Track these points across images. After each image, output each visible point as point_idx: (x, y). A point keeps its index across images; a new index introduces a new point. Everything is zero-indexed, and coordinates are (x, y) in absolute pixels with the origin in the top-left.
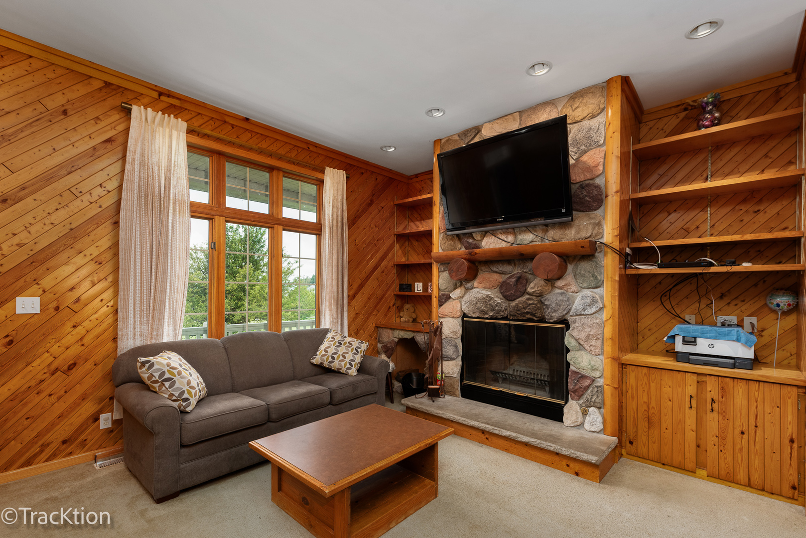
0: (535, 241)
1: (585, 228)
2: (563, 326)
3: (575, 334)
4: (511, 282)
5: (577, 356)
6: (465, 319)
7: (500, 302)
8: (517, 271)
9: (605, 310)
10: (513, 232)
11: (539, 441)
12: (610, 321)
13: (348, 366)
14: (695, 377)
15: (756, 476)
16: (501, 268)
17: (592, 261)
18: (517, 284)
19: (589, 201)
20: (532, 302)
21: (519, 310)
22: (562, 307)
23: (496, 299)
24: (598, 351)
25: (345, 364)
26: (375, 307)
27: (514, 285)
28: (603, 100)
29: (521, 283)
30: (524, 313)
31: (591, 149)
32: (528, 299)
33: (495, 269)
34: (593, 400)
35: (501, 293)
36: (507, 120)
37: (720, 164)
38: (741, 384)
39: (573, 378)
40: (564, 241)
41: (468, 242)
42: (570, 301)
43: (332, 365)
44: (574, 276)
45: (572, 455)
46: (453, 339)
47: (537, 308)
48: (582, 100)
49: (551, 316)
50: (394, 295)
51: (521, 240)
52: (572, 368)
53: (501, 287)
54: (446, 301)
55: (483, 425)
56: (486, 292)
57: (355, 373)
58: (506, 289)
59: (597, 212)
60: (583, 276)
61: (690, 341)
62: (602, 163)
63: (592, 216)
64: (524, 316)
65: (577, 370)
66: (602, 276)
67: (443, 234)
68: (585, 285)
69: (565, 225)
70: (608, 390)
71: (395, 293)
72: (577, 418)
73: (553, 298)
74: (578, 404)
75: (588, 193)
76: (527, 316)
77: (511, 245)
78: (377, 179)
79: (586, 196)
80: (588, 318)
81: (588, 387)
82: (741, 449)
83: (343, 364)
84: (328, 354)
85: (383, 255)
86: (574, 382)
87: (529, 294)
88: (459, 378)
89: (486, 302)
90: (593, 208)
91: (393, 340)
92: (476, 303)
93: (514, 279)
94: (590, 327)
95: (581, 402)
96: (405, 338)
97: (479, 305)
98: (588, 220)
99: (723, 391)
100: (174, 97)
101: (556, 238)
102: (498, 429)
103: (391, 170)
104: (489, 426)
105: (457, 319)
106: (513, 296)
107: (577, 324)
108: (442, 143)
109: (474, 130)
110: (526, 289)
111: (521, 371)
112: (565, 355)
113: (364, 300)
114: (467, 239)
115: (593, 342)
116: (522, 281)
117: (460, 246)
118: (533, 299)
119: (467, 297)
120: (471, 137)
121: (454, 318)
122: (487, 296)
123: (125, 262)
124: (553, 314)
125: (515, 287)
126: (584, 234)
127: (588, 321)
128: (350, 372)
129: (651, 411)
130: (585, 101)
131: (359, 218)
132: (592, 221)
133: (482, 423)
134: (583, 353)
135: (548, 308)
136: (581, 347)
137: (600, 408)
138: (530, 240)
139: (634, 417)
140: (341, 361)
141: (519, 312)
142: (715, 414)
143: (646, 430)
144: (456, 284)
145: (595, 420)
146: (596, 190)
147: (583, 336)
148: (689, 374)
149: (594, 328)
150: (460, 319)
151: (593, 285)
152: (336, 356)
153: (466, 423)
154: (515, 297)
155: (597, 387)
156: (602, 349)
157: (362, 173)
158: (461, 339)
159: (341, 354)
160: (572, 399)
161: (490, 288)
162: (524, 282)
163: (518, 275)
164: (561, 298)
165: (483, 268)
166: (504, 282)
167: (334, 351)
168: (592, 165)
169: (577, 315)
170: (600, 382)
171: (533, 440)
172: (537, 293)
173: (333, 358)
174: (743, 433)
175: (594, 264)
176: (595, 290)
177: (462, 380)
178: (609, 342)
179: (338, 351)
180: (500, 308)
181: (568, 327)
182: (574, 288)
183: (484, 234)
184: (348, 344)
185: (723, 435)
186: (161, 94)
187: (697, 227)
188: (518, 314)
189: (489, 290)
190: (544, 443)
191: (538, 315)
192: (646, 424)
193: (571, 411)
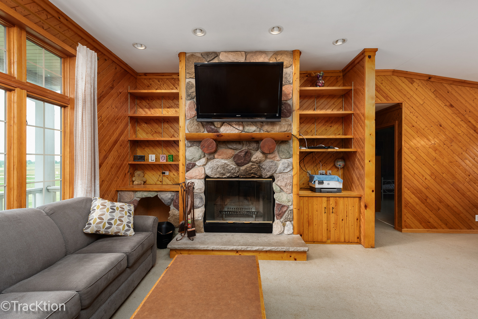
0: (256, 131)
1: (284, 126)
2: (271, 180)
3: (279, 183)
4: (241, 155)
5: (280, 195)
6: (207, 179)
7: (234, 167)
8: (245, 148)
9: (294, 170)
10: (242, 124)
11: (277, 247)
12: (296, 176)
13: (126, 228)
14: (326, 199)
15: (347, 237)
16: (235, 146)
17: (287, 144)
18: (245, 156)
19: (286, 112)
20: (254, 167)
21: (247, 172)
22: (272, 169)
23: (231, 165)
24: (290, 191)
25: (124, 227)
26: (116, 174)
27: (243, 157)
28: (292, 60)
29: (248, 156)
30: (250, 173)
31: (286, 84)
32: (252, 165)
33: (230, 147)
34: (289, 218)
35: (235, 161)
36: (238, 54)
37: (319, 104)
38: (342, 199)
39: (278, 208)
40: (273, 132)
41: (211, 128)
42: (276, 166)
43: (109, 230)
44: (278, 152)
45: (295, 250)
46: (198, 194)
47: (258, 170)
48: (282, 57)
49: (266, 174)
50: (129, 164)
51: (248, 129)
52: (276, 202)
53: (234, 158)
54: (192, 168)
55: (240, 247)
56: (224, 161)
57: (134, 233)
58: (238, 159)
59: (288, 118)
60: (282, 152)
61: (321, 183)
62: (291, 93)
63: (287, 120)
64: (250, 175)
65: (280, 203)
66: (292, 152)
67: (189, 120)
68: (284, 157)
69: (273, 124)
70: (295, 211)
71: (130, 163)
72: (281, 229)
73: (267, 164)
74: (280, 221)
75: (286, 107)
76: (252, 175)
77: (241, 132)
78: (116, 68)
79: (284, 109)
80: (285, 174)
81: (286, 211)
82: (342, 227)
83: (121, 227)
84: (104, 221)
85: (121, 132)
86: (279, 210)
87: (253, 162)
88: (202, 220)
89: (224, 167)
90: (288, 116)
91: (135, 200)
92: (217, 169)
93: (244, 153)
94: (287, 179)
95: (282, 220)
96: (148, 197)
97: (219, 169)
98: (285, 122)
99: (336, 203)
101: (269, 130)
102: (251, 247)
103: (127, 64)
104: (244, 247)
105: (201, 180)
106: (243, 163)
107: (280, 178)
108: (187, 56)
109: (214, 54)
110: (250, 159)
111: (232, 208)
112: (272, 195)
113: (108, 169)
114: (211, 125)
115: (288, 187)
116: (248, 154)
117: (203, 130)
118: (255, 165)
119: (210, 164)
120: (212, 58)
121: (199, 179)
122: (225, 164)
124: (268, 173)
125: (244, 158)
126: (283, 129)
127: (286, 176)
128: (128, 233)
129: (309, 218)
130: (283, 58)
131: (104, 98)
132: (287, 123)
133: (239, 246)
134: (283, 193)
135: (264, 170)
136: (281, 190)
137: (291, 221)
138: (254, 130)
139: (302, 223)
140: (118, 225)
141: (247, 173)
142: (333, 214)
143: (307, 227)
144: (201, 156)
145: (289, 228)
146: (289, 107)
147: (283, 184)
148: (324, 198)
149: (289, 180)
150: (203, 180)
151: (288, 157)
152: (112, 222)
153: (227, 249)
154: (244, 164)
155: (290, 210)
156: (292, 190)
157: (106, 60)
158: (204, 193)
159: (117, 218)
160: (277, 219)
161: (227, 159)
162: (249, 155)
163: (246, 151)
164: (271, 164)
165: (222, 146)
166: (236, 155)
167: (110, 217)
168: (287, 93)
169: (280, 173)
170: (291, 207)
171: (273, 248)
172: (258, 161)
173: (110, 224)
174: (342, 220)
175: (288, 145)
176: (288, 159)
177: (204, 221)
178: (296, 186)
179: (113, 216)
180: (235, 171)
181: (274, 180)
182: (278, 158)
183: (223, 124)
184: (120, 209)
185: (336, 222)
187: (311, 131)
188: (247, 174)
189: (225, 160)
190: (280, 247)
191: (259, 174)
192: (308, 225)
193: (278, 226)
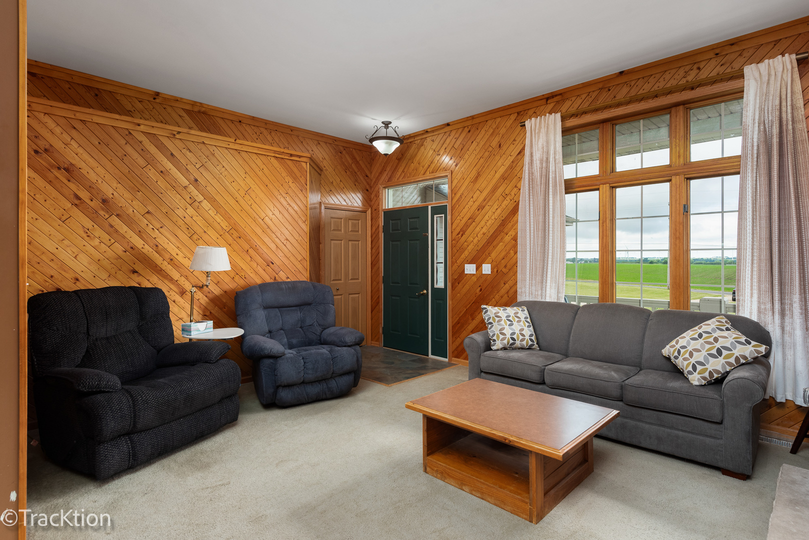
83: (687, 363)
100: (556, 96)
123: (522, 239)
186: (547, 99)
